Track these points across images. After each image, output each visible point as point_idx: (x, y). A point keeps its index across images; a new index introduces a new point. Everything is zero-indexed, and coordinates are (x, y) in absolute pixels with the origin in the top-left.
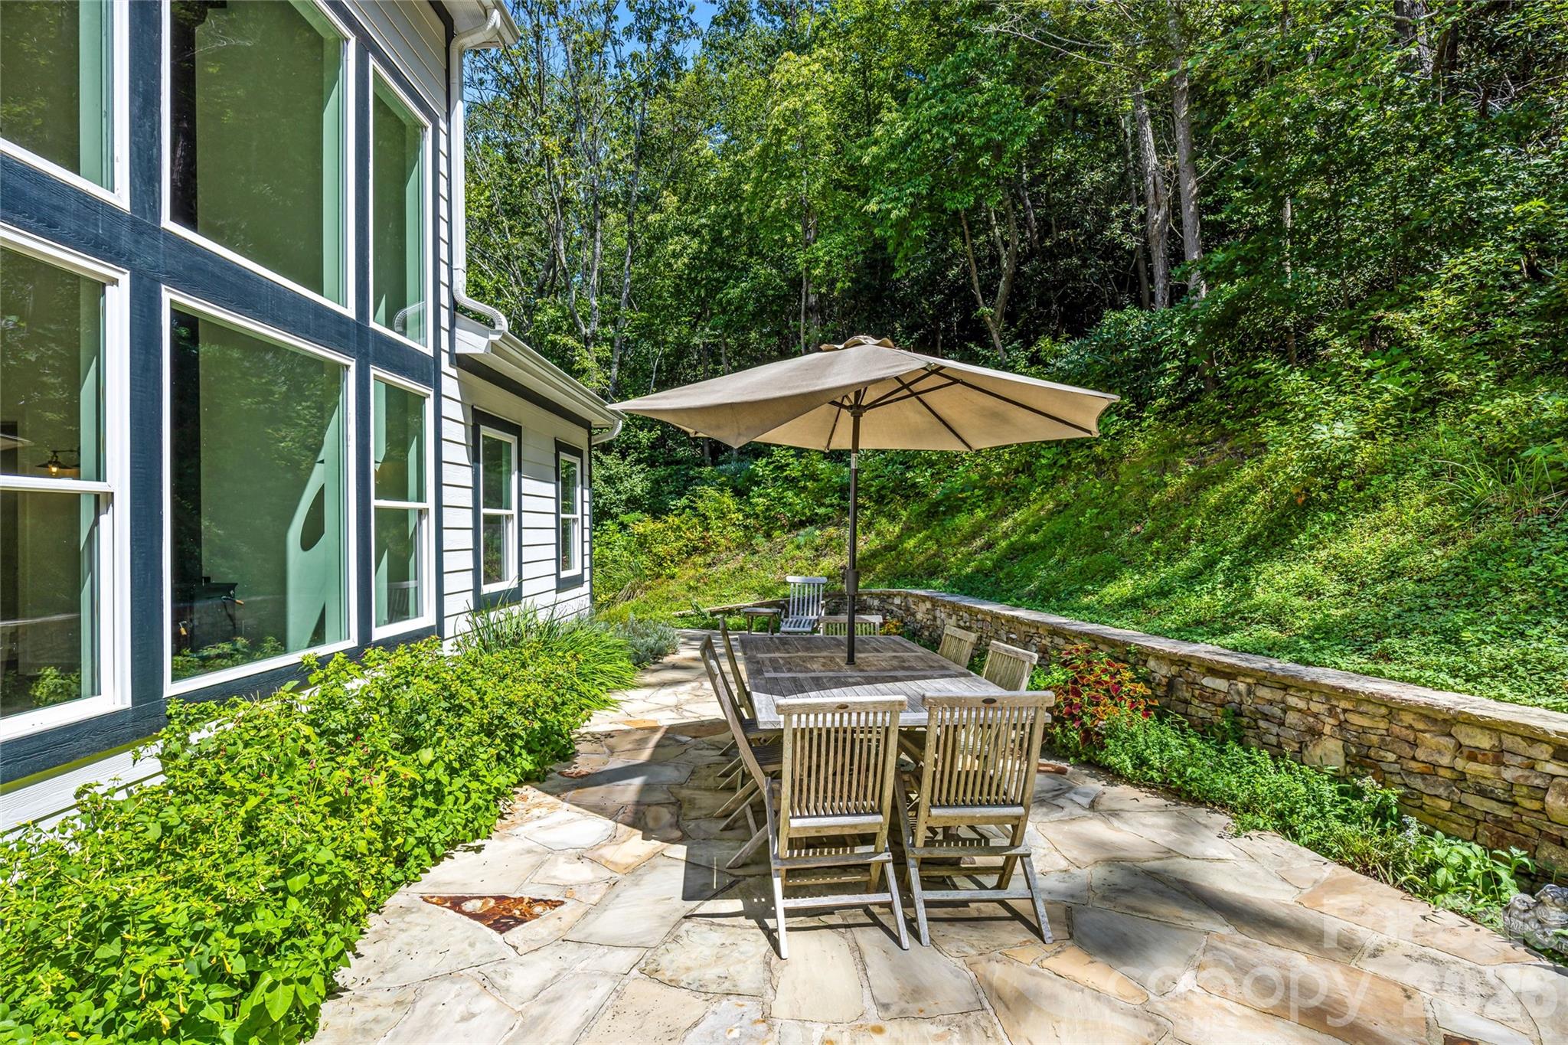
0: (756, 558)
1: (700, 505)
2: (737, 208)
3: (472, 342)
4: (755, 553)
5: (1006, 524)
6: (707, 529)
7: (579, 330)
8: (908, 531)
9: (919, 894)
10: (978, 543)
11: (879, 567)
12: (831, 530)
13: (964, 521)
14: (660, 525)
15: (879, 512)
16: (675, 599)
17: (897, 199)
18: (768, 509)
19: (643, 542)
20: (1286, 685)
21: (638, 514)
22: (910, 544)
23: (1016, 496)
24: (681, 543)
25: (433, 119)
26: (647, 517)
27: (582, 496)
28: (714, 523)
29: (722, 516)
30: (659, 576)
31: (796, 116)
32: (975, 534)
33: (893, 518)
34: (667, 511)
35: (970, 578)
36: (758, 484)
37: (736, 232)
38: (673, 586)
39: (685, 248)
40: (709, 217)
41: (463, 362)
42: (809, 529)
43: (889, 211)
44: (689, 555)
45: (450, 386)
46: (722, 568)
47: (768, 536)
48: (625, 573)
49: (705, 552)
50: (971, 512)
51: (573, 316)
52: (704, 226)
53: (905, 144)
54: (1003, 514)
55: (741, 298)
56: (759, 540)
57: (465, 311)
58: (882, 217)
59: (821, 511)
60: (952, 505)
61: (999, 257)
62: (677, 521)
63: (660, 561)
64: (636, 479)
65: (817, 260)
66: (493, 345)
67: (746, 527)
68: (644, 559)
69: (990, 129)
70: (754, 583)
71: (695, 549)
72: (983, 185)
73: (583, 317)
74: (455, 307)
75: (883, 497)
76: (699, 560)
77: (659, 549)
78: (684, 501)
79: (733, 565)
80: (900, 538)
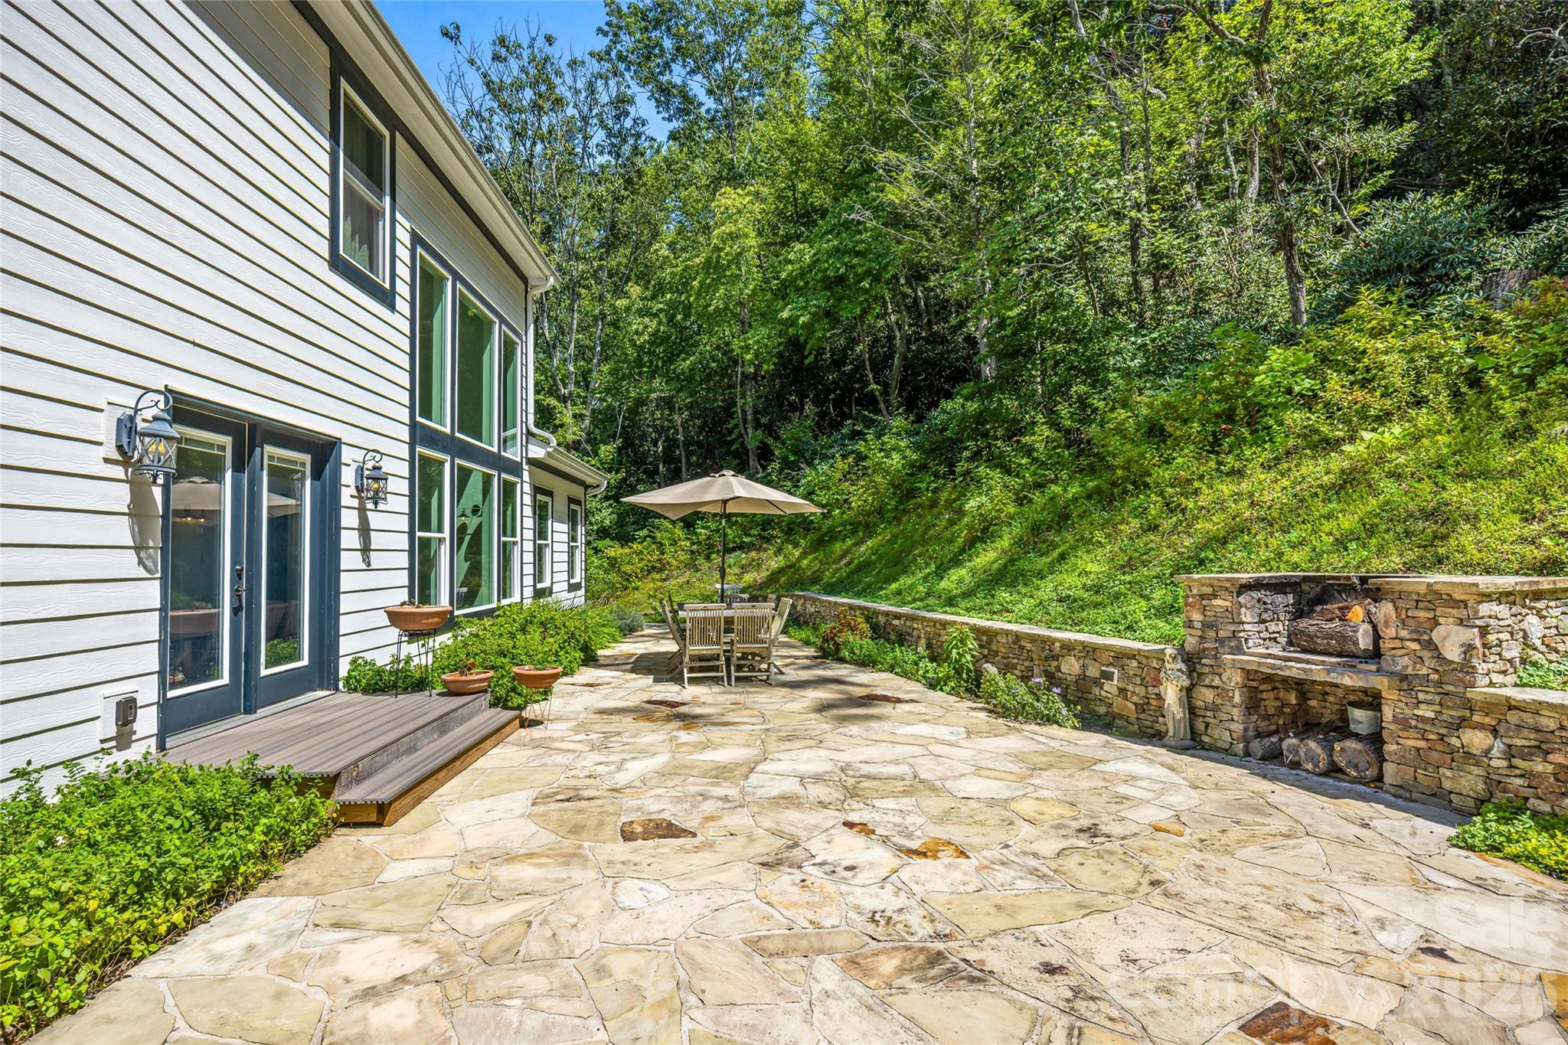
0: (698, 574)
1: (658, 535)
2: (688, 298)
3: (537, 452)
4: (698, 570)
5: (863, 548)
6: (663, 553)
7: (558, 389)
8: (804, 555)
9: (734, 674)
10: (844, 562)
11: (783, 579)
12: (753, 554)
13: (838, 547)
14: (627, 550)
15: (788, 541)
16: (639, 604)
17: (804, 308)
18: (709, 538)
19: (613, 563)
20: (913, 618)
21: (608, 542)
22: (805, 562)
23: (869, 530)
24: (644, 563)
25: (520, 339)
26: (617, 544)
27: (581, 530)
28: (667, 548)
29: (674, 543)
30: (626, 588)
31: (733, 237)
32: (842, 557)
33: (796, 545)
34: (633, 539)
35: (834, 584)
36: (702, 519)
37: (687, 316)
38: (637, 595)
39: (646, 327)
40: (666, 303)
41: (534, 463)
42: (738, 553)
43: (798, 317)
44: (649, 572)
45: (526, 476)
46: (674, 582)
47: (708, 558)
48: (601, 586)
49: (661, 570)
50: (844, 540)
51: (553, 377)
52: (660, 310)
53: (811, 267)
54: (862, 542)
55: (691, 370)
56: (701, 560)
57: (533, 435)
58: (792, 322)
59: (747, 540)
60: (832, 536)
61: (895, 337)
62: (640, 547)
63: (627, 577)
64: (605, 513)
65: (748, 347)
66: (549, 454)
67: (692, 552)
68: (614, 577)
69: (871, 261)
70: (697, 592)
71: (654, 568)
72: (867, 300)
73: (562, 380)
74: (529, 433)
75: (791, 530)
76: (658, 576)
77: (627, 568)
78: (645, 532)
79: (681, 580)
80: (799, 560)
